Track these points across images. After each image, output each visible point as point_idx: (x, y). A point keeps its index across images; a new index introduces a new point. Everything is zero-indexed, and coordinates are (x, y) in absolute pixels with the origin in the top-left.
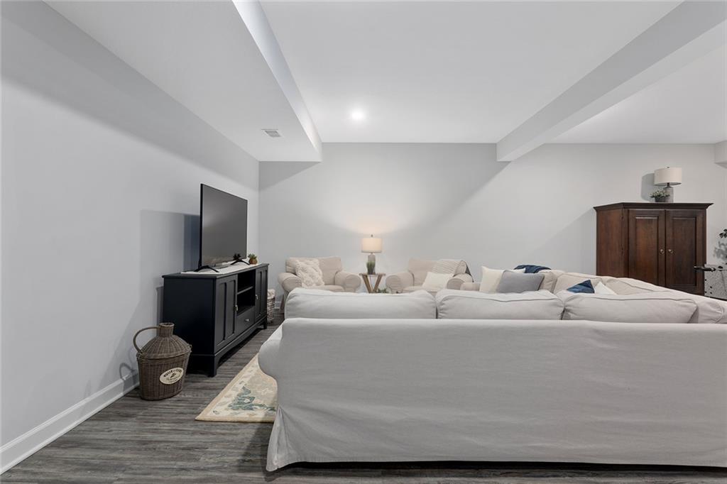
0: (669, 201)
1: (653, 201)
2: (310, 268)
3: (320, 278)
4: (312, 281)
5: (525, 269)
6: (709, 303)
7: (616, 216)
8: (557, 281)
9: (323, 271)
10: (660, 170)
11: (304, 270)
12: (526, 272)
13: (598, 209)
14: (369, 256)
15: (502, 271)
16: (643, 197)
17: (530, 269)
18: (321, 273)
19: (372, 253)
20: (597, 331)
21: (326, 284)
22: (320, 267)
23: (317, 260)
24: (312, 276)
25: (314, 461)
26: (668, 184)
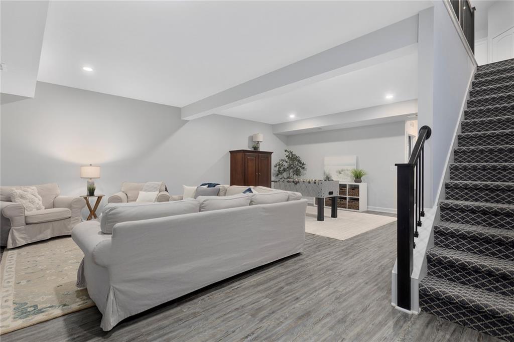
0: (259, 150)
1: (253, 150)
2: (29, 196)
3: (41, 203)
4: (33, 206)
5: (207, 186)
6: (293, 193)
7: (239, 156)
8: (226, 190)
9: (41, 196)
10: (255, 135)
11: (22, 197)
12: (208, 187)
13: (231, 152)
14: (88, 182)
15: (196, 187)
16: (249, 147)
17: (210, 185)
18: (41, 198)
19: (91, 179)
20: (264, 208)
21: (45, 209)
22: (39, 193)
23: (34, 187)
24: (32, 202)
25: (137, 313)
26: (258, 142)
